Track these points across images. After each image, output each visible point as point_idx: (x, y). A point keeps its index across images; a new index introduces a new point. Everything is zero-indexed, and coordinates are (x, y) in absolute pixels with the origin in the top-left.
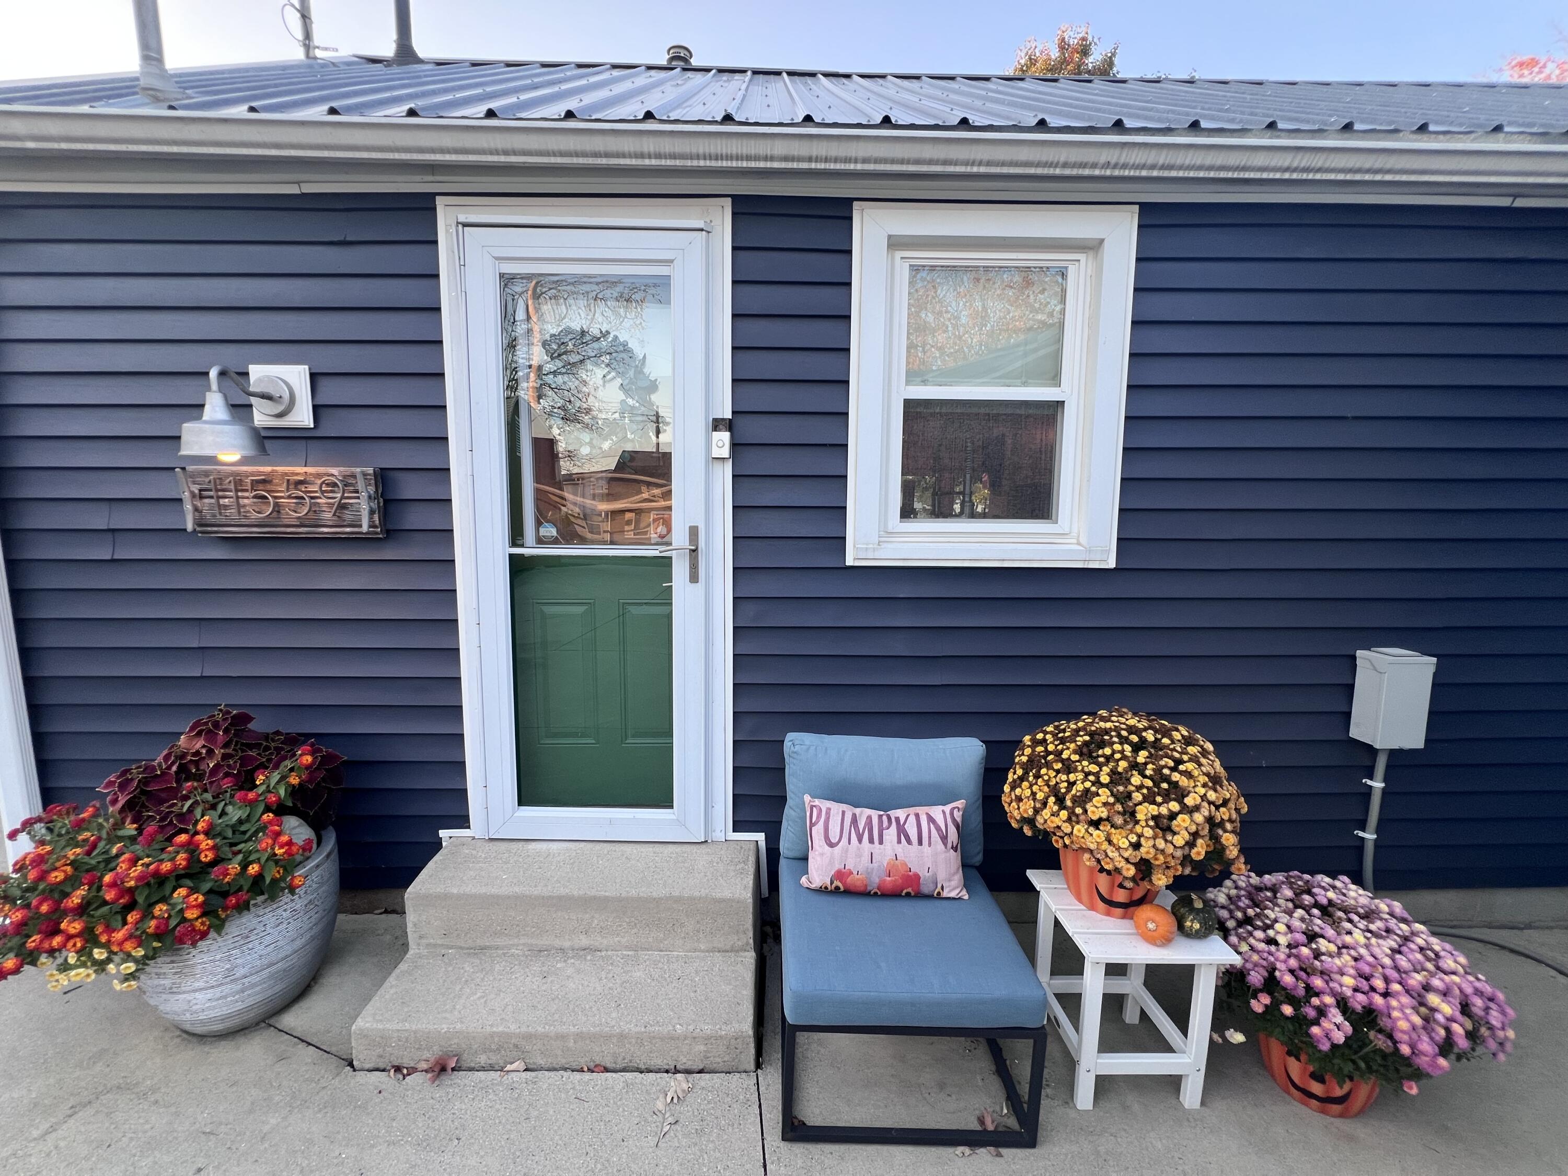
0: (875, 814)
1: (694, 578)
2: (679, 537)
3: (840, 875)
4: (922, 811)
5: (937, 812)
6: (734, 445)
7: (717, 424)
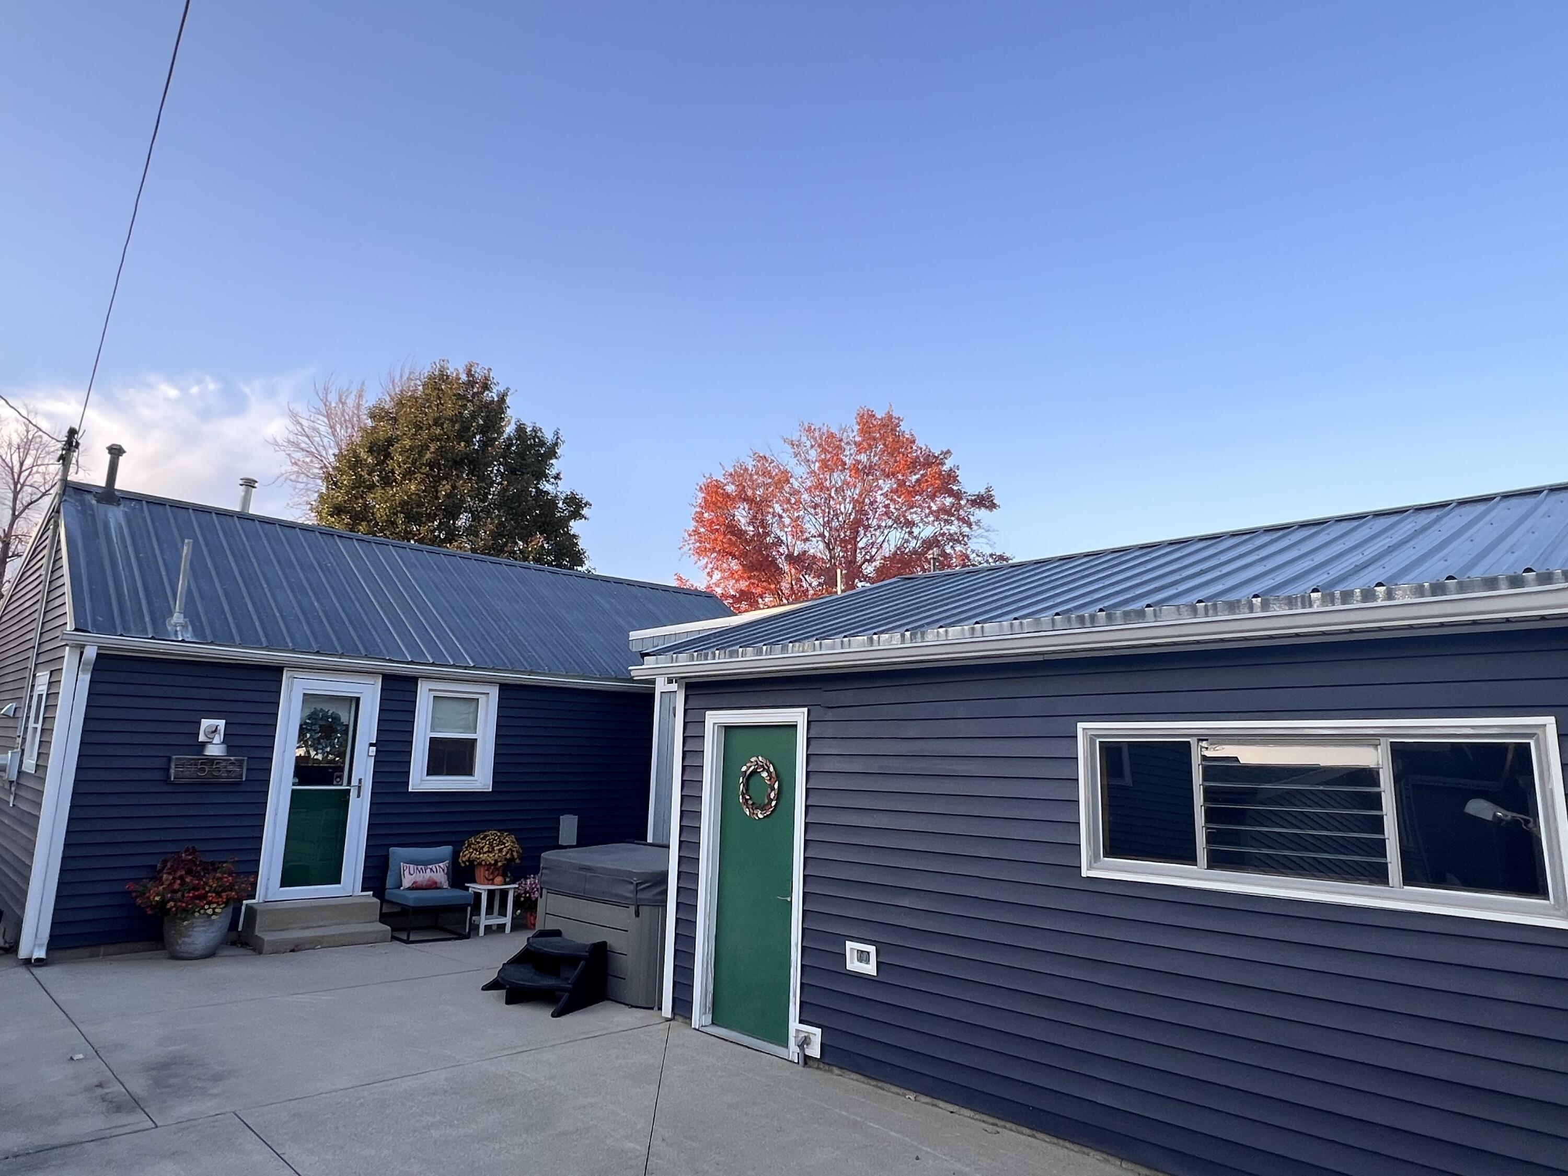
0: (423, 867)
1: (359, 796)
2: (354, 782)
3: (414, 883)
4: (437, 865)
5: (441, 865)
6: (377, 751)
7: (371, 745)
